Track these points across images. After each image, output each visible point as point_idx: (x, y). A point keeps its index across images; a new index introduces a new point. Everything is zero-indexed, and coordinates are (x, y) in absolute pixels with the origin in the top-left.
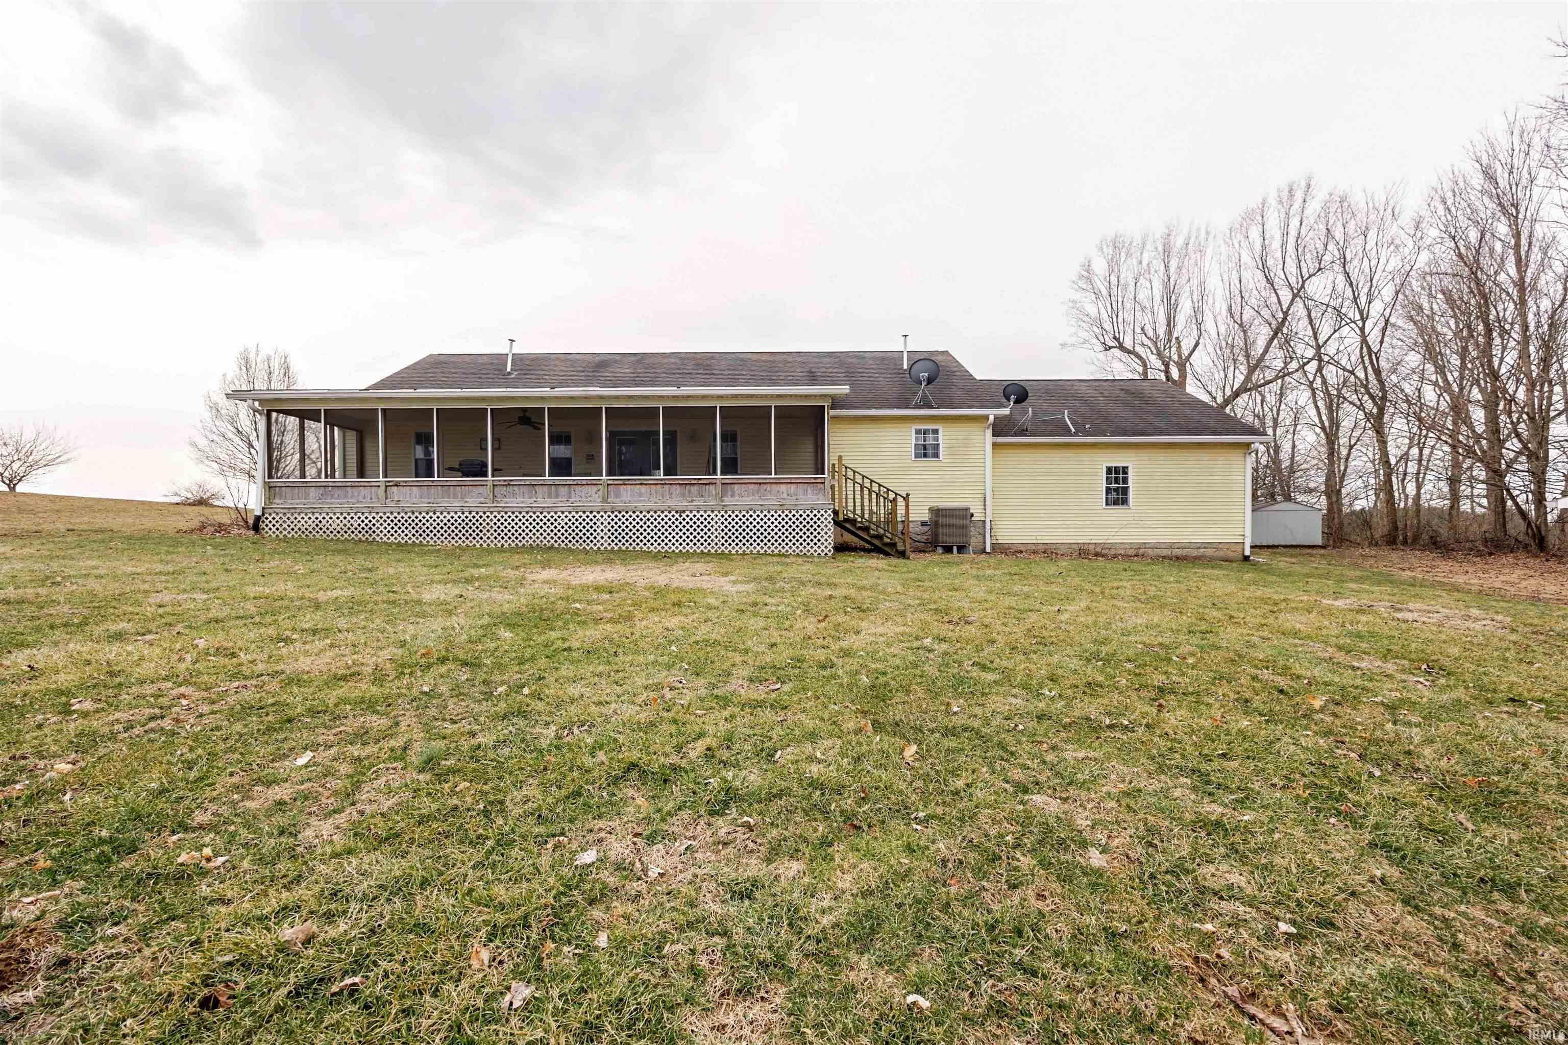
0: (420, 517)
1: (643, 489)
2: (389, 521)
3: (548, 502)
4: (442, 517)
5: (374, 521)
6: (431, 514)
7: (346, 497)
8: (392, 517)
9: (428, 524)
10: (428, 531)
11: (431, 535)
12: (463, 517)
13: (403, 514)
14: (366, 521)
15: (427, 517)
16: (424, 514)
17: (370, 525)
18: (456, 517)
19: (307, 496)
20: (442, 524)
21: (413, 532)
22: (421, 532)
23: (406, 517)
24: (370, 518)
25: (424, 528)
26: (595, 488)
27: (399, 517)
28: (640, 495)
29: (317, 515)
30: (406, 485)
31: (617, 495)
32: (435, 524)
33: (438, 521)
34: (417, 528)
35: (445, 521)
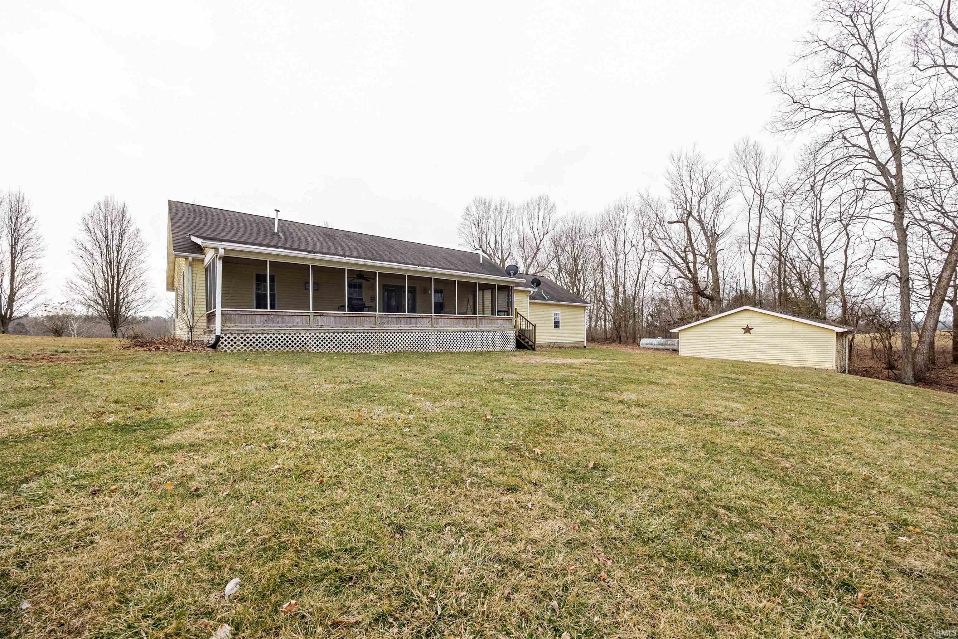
0: (338, 336)
1: (449, 321)
2: (317, 339)
3: (407, 327)
4: (351, 336)
5: (308, 339)
6: (345, 334)
7: (283, 323)
8: (320, 336)
9: (343, 340)
10: (343, 345)
11: (345, 347)
12: (364, 335)
13: (327, 334)
14: (303, 339)
15: (343, 336)
16: (340, 334)
17: (305, 341)
18: (360, 335)
19: (253, 322)
20: (351, 340)
21: (334, 345)
22: (338, 345)
23: (329, 336)
24: (305, 337)
25: (341, 342)
26: (428, 320)
27: (325, 336)
28: (447, 324)
29: (265, 335)
30: (327, 315)
31: (437, 324)
32: (347, 340)
33: (349, 338)
34: (336, 343)
35: (353, 338)
